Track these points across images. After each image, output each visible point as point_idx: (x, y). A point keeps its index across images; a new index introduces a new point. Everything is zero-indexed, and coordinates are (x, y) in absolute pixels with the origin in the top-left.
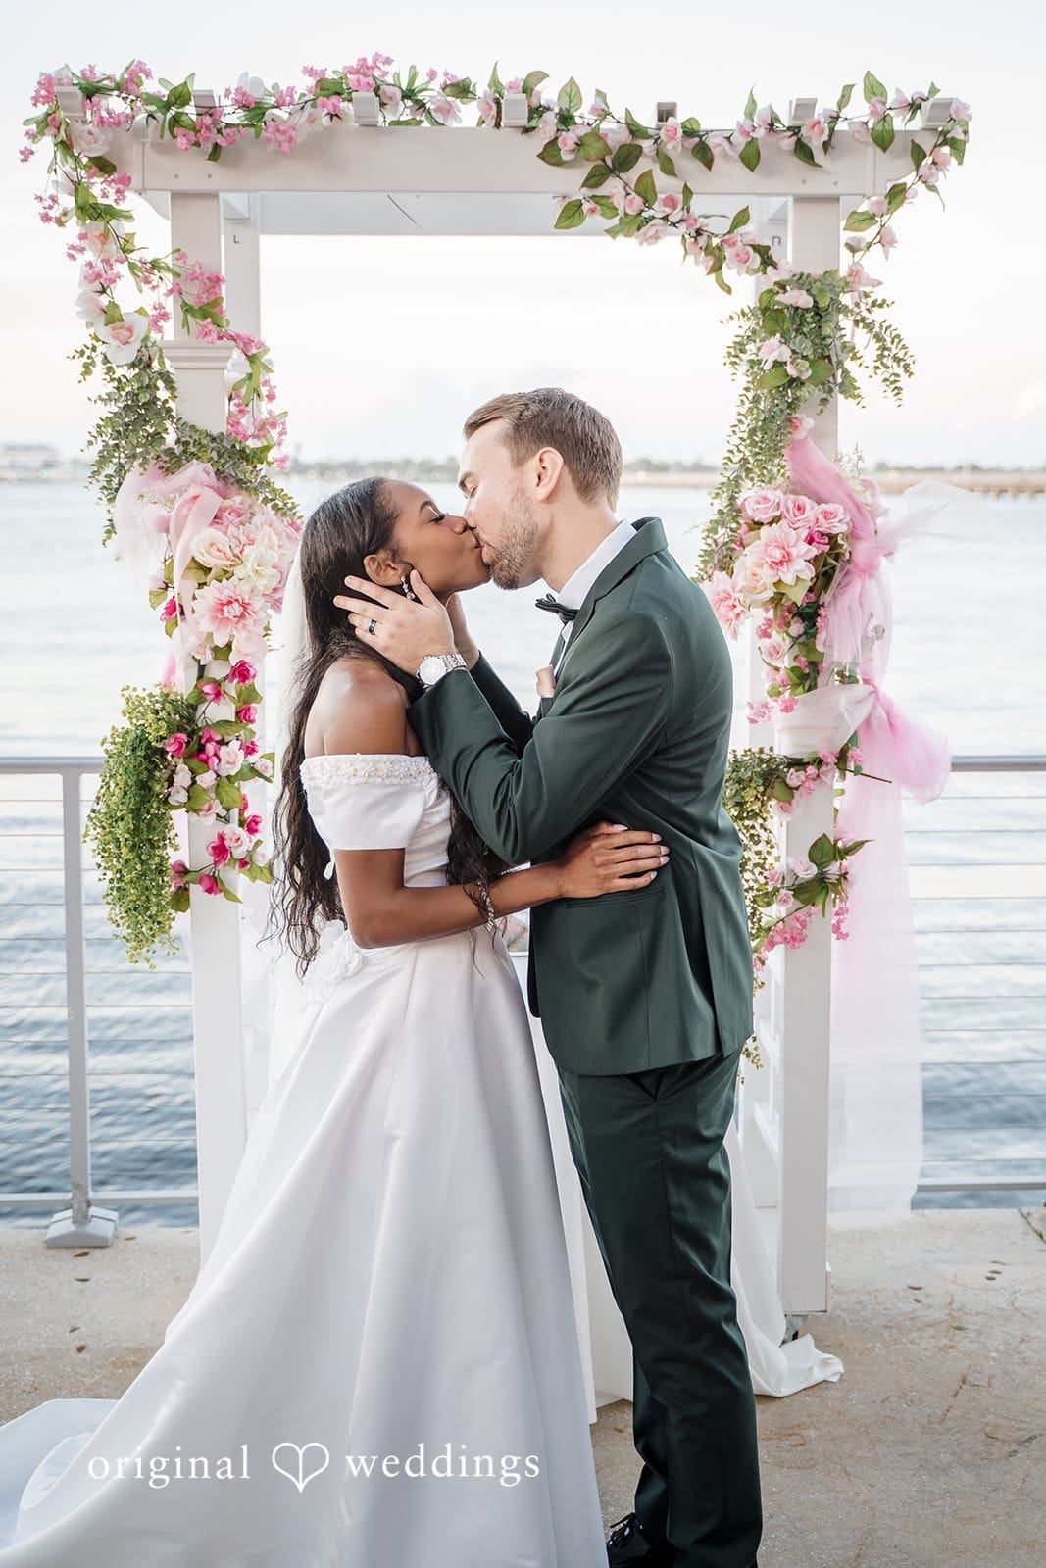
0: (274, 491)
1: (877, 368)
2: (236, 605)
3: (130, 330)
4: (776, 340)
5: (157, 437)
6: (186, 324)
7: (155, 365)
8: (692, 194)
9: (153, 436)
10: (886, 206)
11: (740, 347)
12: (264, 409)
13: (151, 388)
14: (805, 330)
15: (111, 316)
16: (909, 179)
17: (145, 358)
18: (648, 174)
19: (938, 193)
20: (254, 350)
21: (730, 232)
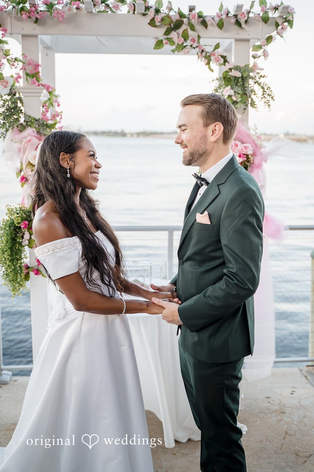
3: (7, 82)
4: (229, 88)
5: (17, 120)
6: (27, 80)
7: (17, 95)
8: (200, 37)
10: (265, 43)
11: (216, 91)
13: (15, 103)
14: (239, 84)
15: (1, 78)
16: (274, 34)
17: (13, 92)
18: (186, 30)
19: (284, 38)
20: (51, 90)
21: (213, 51)
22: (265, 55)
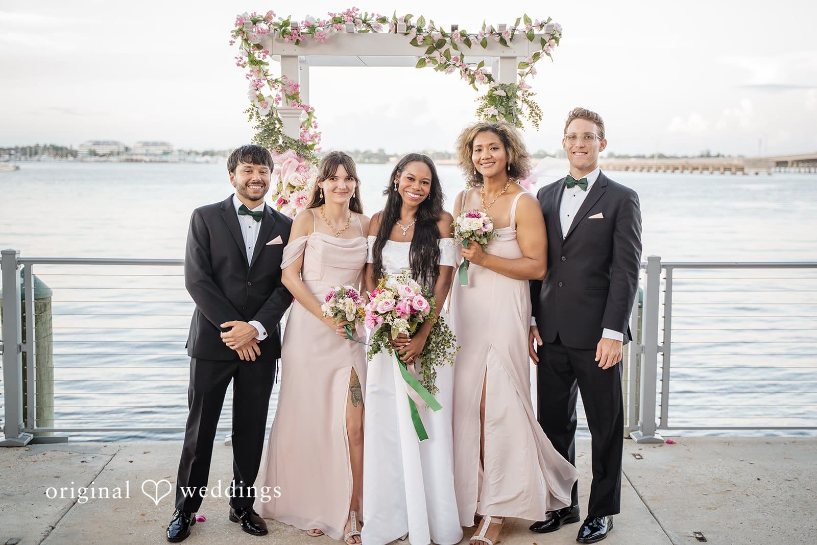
0: (317, 160)
1: (530, 117)
2: (304, 199)
3: (267, 103)
4: (493, 107)
5: (276, 141)
6: (287, 102)
7: (274, 115)
8: (464, 56)
9: (274, 140)
10: (532, 61)
11: (482, 110)
12: (312, 131)
13: (274, 124)
14: (503, 104)
15: (260, 98)
16: (541, 51)
17: (271, 113)
18: (448, 50)
19: (550, 56)
20: (310, 110)
21: (477, 69)
22: (532, 72)
